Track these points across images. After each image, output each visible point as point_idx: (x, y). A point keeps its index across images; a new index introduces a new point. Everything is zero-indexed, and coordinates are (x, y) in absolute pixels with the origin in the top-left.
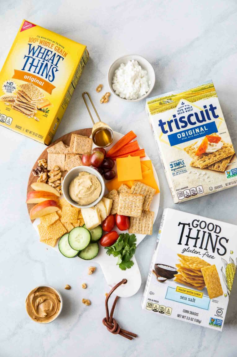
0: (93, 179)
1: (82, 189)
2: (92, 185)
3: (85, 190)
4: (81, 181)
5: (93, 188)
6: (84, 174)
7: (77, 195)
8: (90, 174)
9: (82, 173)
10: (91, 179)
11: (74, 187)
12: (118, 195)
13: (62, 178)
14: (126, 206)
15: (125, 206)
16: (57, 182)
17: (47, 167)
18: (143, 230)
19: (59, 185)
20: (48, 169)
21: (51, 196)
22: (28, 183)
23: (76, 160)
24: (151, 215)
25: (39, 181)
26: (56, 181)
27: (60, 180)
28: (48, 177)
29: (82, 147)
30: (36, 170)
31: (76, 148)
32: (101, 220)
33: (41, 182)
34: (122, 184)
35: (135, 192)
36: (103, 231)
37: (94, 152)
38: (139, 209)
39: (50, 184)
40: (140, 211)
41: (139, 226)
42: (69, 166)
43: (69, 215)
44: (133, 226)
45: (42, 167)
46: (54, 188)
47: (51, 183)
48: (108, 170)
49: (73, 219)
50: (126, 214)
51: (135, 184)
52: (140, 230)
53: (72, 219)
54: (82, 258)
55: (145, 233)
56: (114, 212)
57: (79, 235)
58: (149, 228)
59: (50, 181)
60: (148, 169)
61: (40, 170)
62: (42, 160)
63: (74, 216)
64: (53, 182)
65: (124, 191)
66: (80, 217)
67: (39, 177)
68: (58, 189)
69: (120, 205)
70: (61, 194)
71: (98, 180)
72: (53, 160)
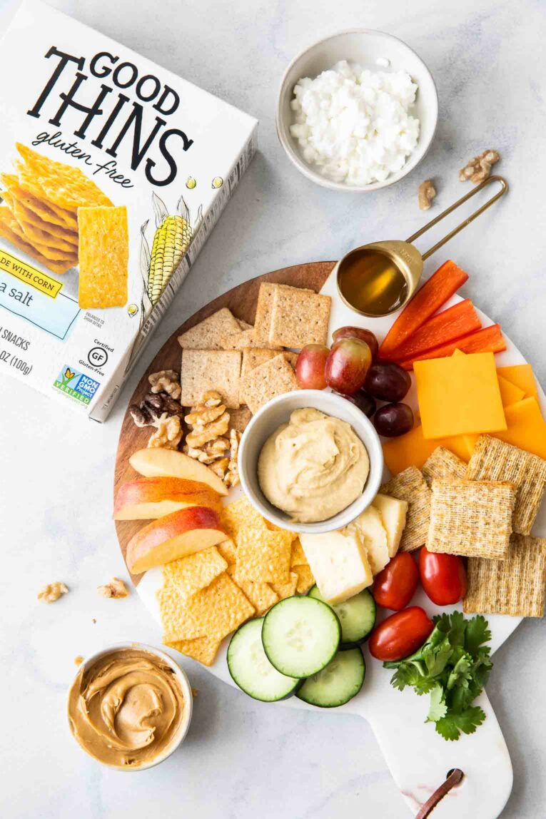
0: (339, 433)
1: (307, 469)
2: (340, 452)
3: (316, 470)
4: (301, 440)
5: (342, 465)
6: (307, 416)
7: (289, 490)
8: (327, 415)
9: (302, 414)
10: (335, 433)
11: (275, 461)
12: (425, 485)
13: (233, 433)
14: (457, 523)
15: (452, 521)
16: (215, 445)
17: (180, 395)
18: (513, 602)
19: (222, 455)
20: (184, 402)
21: (199, 492)
22: (119, 451)
23: (274, 370)
24: (540, 551)
25: (157, 445)
26: (212, 442)
27: (225, 437)
28: (185, 429)
29: (296, 324)
30: (141, 406)
31: (276, 328)
32: (372, 571)
33: (163, 446)
34: (439, 448)
35: (483, 473)
36: (379, 608)
37: (339, 340)
38: (503, 533)
39: (194, 453)
40: (503, 539)
41: (498, 588)
42: (252, 394)
43: (260, 557)
44: (477, 589)
45: (163, 396)
46: (207, 465)
47: (195, 448)
48: (386, 403)
49: (275, 569)
50: (456, 549)
51: (483, 446)
52: (503, 600)
53: (271, 568)
54: (311, 700)
55: (518, 613)
56: (414, 543)
57: (298, 626)
58: (532, 594)
59: (191, 442)
60: (523, 393)
61: (157, 406)
62: (163, 372)
63: (279, 561)
64: (203, 447)
65: (444, 471)
66: (297, 562)
67: (157, 429)
68: (219, 468)
69: (434, 520)
70: (229, 486)
71: (355, 437)
72: (201, 373)
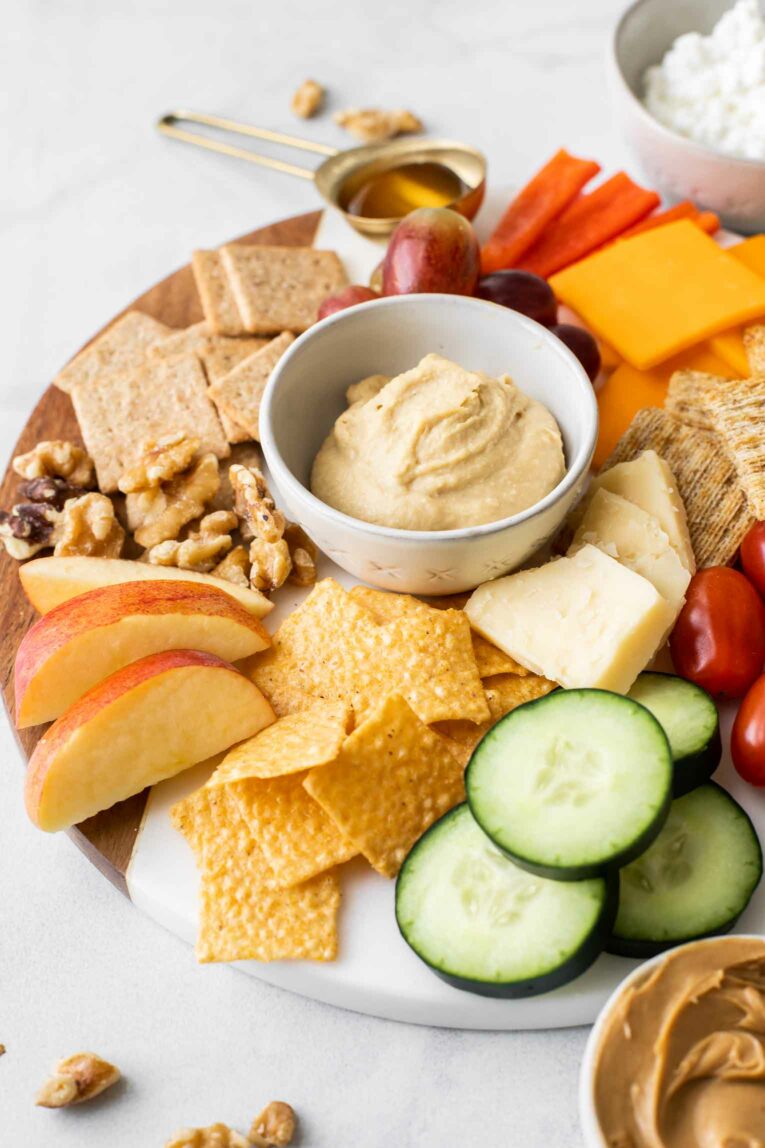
16: (206, 525)
17: (93, 471)
20: (107, 483)
25: (74, 553)
34: (677, 372)
39: (161, 551)
43: (407, 675)
47: (160, 541)
53: (439, 691)
56: (721, 549)
57: (553, 758)
61: (49, 493)
63: (452, 677)
68: (228, 565)
70: (267, 591)
72: (125, 413)
